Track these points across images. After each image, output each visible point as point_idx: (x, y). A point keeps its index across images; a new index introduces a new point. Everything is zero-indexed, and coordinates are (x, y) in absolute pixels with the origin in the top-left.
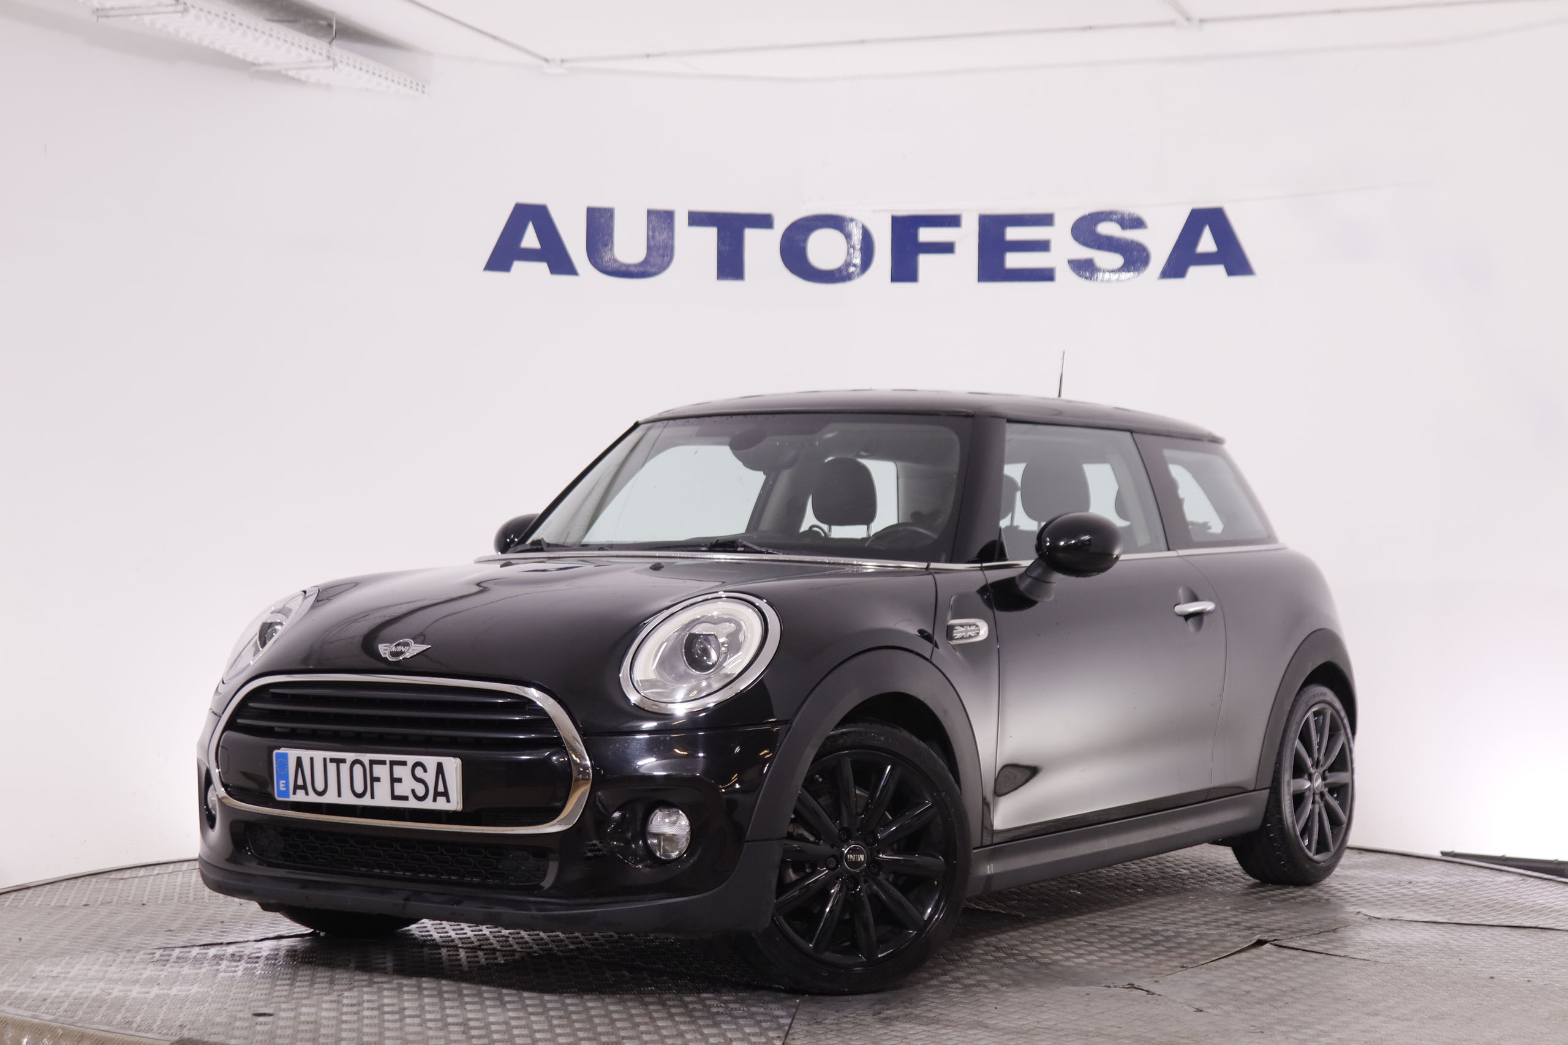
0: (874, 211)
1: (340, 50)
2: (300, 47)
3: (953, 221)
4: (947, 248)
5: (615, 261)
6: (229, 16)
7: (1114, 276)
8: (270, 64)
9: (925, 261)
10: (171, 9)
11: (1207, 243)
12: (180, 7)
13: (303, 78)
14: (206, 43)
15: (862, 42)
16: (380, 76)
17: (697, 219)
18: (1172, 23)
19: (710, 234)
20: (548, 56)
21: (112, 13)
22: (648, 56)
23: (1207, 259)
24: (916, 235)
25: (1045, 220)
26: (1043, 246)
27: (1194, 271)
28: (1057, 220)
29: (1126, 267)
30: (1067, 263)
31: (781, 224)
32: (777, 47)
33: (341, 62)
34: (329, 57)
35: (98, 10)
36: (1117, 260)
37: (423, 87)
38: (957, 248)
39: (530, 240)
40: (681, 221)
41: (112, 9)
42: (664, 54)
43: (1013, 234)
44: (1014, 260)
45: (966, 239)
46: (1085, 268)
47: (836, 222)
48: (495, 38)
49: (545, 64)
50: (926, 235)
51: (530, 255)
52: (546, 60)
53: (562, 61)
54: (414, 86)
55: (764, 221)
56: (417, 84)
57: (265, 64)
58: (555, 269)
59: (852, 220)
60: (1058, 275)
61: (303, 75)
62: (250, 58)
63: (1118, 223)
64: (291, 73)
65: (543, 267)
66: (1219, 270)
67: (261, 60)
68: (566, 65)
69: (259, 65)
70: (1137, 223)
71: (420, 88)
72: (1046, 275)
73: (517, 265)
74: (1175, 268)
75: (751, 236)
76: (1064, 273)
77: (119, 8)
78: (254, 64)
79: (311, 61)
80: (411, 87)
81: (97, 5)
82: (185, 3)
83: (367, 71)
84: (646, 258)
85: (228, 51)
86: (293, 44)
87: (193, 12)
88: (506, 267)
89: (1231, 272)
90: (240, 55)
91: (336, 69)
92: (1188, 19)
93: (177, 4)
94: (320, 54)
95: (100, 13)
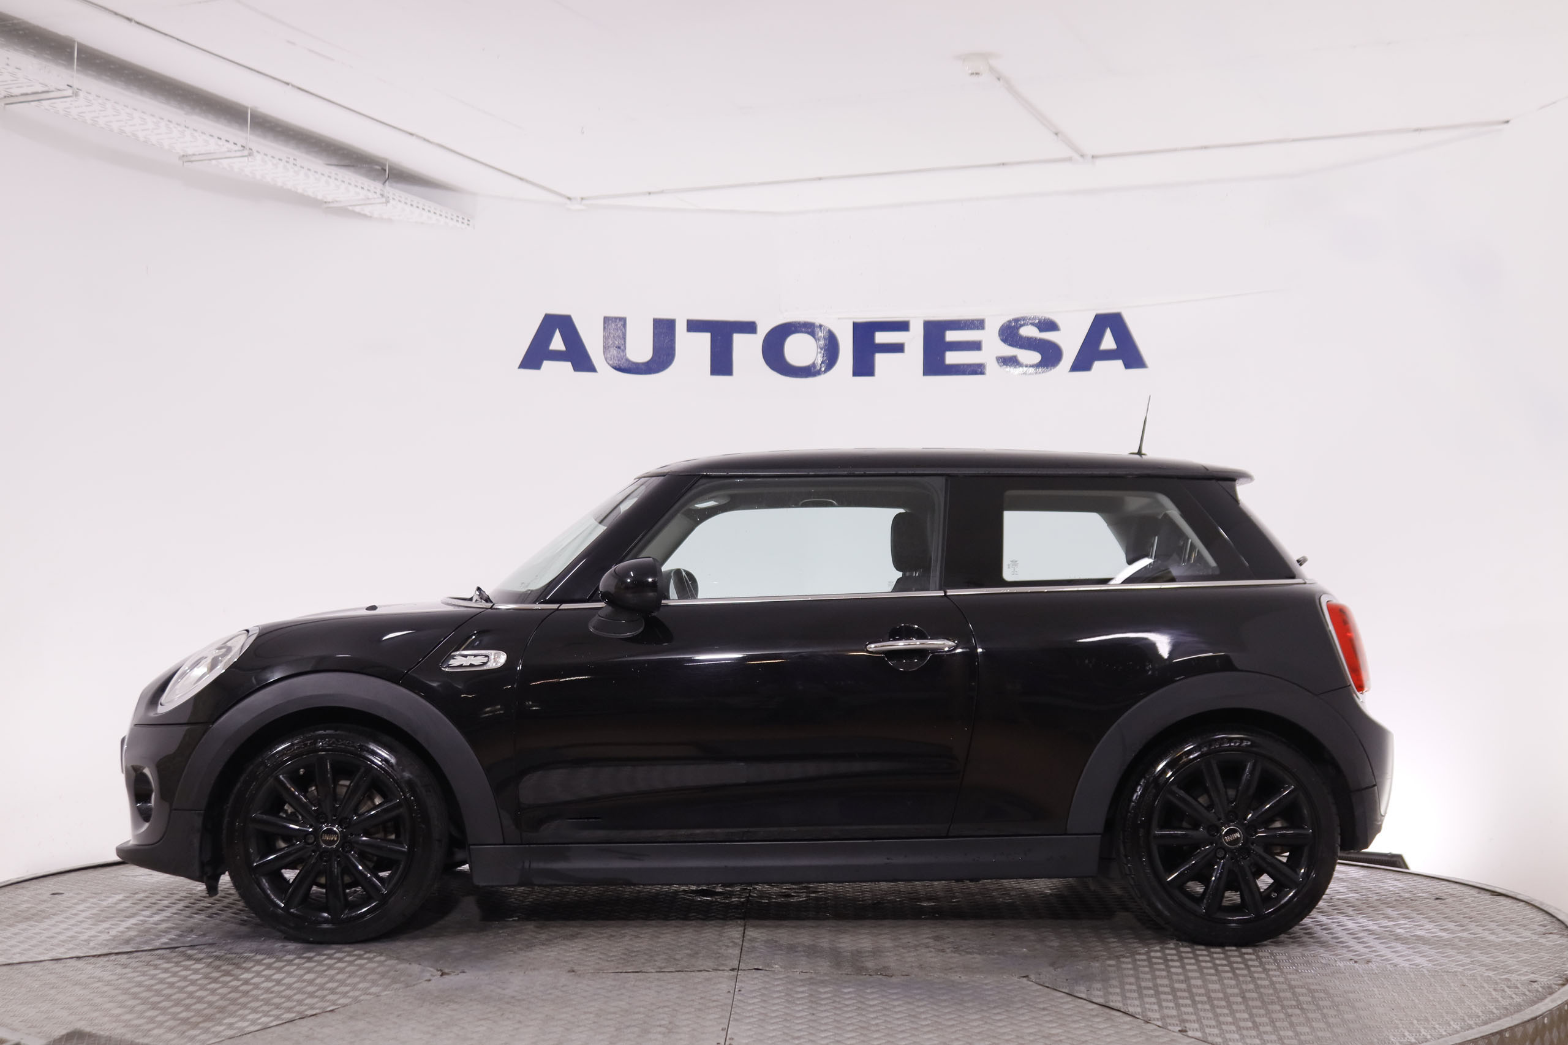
0: (839, 319)
1: (393, 191)
2: (356, 186)
3: (902, 326)
4: (898, 348)
5: (627, 360)
6: (291, 160)
7: (1032, 370)
8: (337, 201)
9: (880, 358)
10: (239, 154)
11: (1108, 342)
12: (246, 153)
13: (368, 214)
14: (279, 184)
15: (820, 179)
16: (429, 211)
17: (694, 326)
18: (1069, 159)
19: (705, 338)
20: (569, 196)
21: (194, 158)
22: (650, 193)
23: (1108, 355)
24: (873, 338)
25: (978, 324)
26: (976, 346)
27: (1098, 365)
28: (987, 324)
29: (1041, 364)
30: (995, 359)
31: (763, 330)
32: (753, 184)
33: (393, 199)
34: (382, 195)
35: (183, 156)
36: (1035, 357)
37: (468, 220)
38: (906, 348)
39: (557, 343)
40: (681, 328)
41: (194, 155)
42: (662, 192)
43: (951, 336)
44: (952, 358)
45: (914, 340)
46: (1009, 361)
47: (808, 328)
48: (521, 179)
49: (568, 201)
50: (881, 337)
51: (557, 356)
52: (569, 199)
53: (582, 199)
54: (460, 220)
55: (749, 327)
56: (463, 219)
57: (332, 202)
58: (578, 367)
59: (821, 326)
60: (988, 370)
61: (367, 210)
62: (320, 197)
63: (1036, 326)
64: (357, 209)
65: (568, 365)
66: (1119, 364)
67: (329, 199)
68: (584, 202)
69: (329, 202)
70: (1049, 325)
71: (466, 221)
72: (977, 370)
73: (546, 364)
74: (1082, 363)
75: (738, 339)
76: (992, 367)
77: (200, 154)
78: (326, 202)
79: (368, 199)
80: (457, 221)
81: (182, 153)
82: (250, 149)
83: (418, 207)
84: (652, 357)
85: (300, 191)
86: (350, 184)
87: (258, 157)
88: (538, 366)
89: (1127, 366)
90: (310, 192)
91: (388, 204)
92: (1082, 156)
93: (243, 150)
94: (375, 193)
95: (185, 159)
